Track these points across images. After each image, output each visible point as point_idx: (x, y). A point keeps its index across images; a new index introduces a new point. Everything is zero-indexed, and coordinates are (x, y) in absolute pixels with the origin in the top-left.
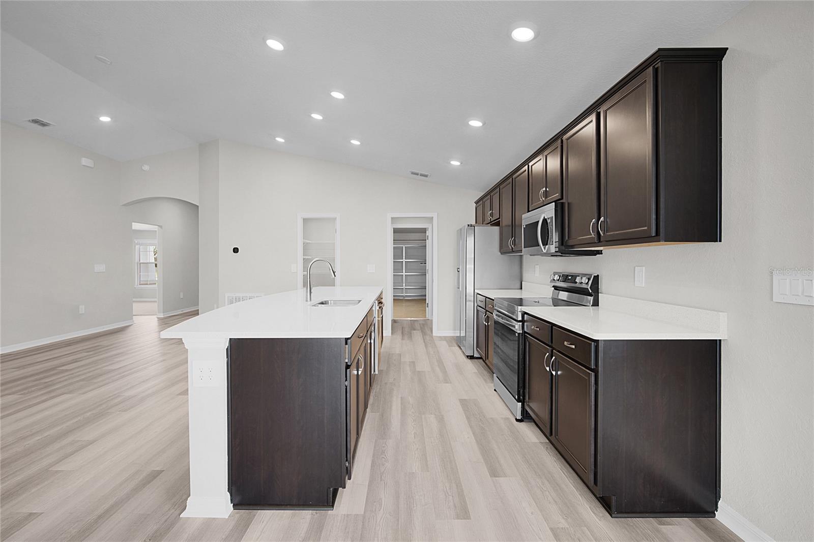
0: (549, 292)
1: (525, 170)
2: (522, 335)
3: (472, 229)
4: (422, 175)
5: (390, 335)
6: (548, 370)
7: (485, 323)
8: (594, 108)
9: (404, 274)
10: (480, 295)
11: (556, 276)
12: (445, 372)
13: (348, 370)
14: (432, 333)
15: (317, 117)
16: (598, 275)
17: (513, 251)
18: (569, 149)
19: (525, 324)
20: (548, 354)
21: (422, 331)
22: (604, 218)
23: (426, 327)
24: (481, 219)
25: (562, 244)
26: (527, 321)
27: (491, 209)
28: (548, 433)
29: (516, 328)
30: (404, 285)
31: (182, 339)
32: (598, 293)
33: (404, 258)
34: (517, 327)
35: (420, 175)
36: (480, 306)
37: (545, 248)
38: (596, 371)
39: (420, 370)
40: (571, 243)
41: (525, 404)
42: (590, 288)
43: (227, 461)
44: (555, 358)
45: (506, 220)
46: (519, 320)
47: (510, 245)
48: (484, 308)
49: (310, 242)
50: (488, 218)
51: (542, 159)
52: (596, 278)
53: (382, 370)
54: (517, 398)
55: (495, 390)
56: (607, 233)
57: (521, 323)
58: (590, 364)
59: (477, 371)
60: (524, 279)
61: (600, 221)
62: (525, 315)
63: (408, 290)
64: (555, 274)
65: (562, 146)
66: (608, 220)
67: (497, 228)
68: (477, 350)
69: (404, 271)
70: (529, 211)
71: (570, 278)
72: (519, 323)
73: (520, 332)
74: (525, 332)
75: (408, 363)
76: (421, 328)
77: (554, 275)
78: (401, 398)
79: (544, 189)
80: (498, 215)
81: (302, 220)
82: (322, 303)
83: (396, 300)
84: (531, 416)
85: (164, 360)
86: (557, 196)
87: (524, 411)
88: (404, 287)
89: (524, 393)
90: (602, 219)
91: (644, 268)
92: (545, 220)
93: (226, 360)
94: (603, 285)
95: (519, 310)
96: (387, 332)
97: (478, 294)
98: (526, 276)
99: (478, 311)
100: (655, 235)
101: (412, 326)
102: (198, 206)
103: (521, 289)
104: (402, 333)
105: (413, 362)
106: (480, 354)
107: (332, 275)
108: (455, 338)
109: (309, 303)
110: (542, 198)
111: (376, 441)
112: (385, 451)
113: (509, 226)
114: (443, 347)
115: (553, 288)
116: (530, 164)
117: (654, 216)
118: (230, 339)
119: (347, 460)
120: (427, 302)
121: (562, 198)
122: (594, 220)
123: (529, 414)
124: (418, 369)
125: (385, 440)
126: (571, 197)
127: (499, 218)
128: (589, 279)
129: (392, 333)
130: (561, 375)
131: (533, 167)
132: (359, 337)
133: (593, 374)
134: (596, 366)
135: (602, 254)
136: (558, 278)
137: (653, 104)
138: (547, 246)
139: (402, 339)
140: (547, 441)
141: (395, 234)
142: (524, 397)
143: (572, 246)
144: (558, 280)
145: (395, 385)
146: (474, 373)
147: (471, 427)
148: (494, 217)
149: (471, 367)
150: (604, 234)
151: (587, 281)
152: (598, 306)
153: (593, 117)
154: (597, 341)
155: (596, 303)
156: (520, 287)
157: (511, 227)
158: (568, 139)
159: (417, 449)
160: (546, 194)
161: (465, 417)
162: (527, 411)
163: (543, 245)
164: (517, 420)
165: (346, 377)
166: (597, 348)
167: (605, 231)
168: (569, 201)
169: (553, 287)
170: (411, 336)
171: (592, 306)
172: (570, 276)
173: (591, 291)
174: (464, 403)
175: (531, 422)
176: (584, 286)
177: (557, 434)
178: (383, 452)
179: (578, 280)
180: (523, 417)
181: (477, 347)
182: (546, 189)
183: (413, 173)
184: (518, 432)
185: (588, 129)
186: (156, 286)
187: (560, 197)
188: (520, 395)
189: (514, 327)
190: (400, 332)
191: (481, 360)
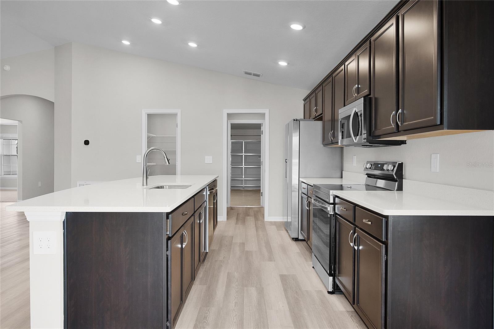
0: (363, 179)
1: (342, 70)
2: (334, 216)
3: (297, 123)
4: (255, 75)
5: (226, 220)
6: (352, 246)
7: (307, 208)
8: (394, 13)
9: (243, 166)
10: (304, 183)
11: (369, 164)
12: (270, 251)
13: (169, 241)
14: (264, 219)
15: (157, 21)
16: (402, 163)
17: (332, 143)
18: (375, 49)
19: (336, 206)
20: (352, 231)
21: (255, 217)
22: (402, 110)
23: (259, 213)
24: (308, 116)
25: (370, 135)
26: (337, 204)
27: (316, 105)
28: (351, 300)
29: (328, 210)
30: (243, 176)
31: (24, 212)
32: (403, 179)
33: (243, 152)
34: (330, 208)
35: (253, 75)
36: (304, 194)
37: (356, 139)
38: (386, 244)
39: (249, 250)
40: (377, 133)
41: (336, 277)
42: (395, 174)
43: (63, 319)
44: (357, 235)
45: (327, 116)
46: (331, 202)
47: (330, 138)
48: (307, 194)
49: (155, 136)
50: (314, 114)
51: (355, 59)
52: (401, 166)
53: (214, 250)
54: (328, 272)
55: (313, 267)
56: (404, 123)
57: (333, 206)
58: (382, 238)
59: (300, 252)
60: (345, 168)
61: (398, 113)
62: (336, 198)
63: (247, 181)
64: (368, 162)
65: (370, 47)
66: (405, 112)
67: (320, 123)
68: (301, 233)
69: (243, 164)
70: (345, 106)
71: (379, 166)
72: (330, 206)
73: (331, 213)
74: (336, 214)
75: (239, 244)
76: (255, 214)
77: (367, 164)
78: (228, 273)
79: (357, 86)
80: (321, 111)
81: (147, 115)
82: (158, 188)
83: (235, 190)
84: (340, 289)
85: (20, 240)
86: (366, 92)
87: (335, 285)
88: (243, 178)
89: (335, 267)
90: (400, 111)
91: (438, 155)
92: (356, 114)
93: (62, 231)
94: (407, 172)
95: (331, 194)
96: (222, 217)
97: (302, 182)
98: (346, 166)
99: (302, 197)
100: (439, 124)
101: (247, 212)
102: (54, 103)
103: (342, 178)
104: (237, 219)
105: (243, 244)
106: (304, 236)
107: (166, 163)
108: (284, 223)
109: (145, 187)
110: (354, 94)
111: (200, 308)
112: (207, 316)
113: (330, 120)
114: (272, 231)
115: (366, 176)
116: (346, 64)
117: (439, 107)
118: (66, 212)
119: (167, 321)
120: (261, 192)
121: (370, 94)
122: (394, 112)
123: (339, 287)
124: (247, 249)
125: (209, 308)
126: (377, 93)
127: (322, 114)
128: (394, 167)
129: (227, 219)
130: (362, 249)
131: (348, 66)
132: (183, 215)
133: (384, 246)
134: (386, 239)
135: (406, 144)
136: (370, 166)
137: (439, 8)
138: (358, 137)
139: (236, 224)
140: (353, 310)
141: (232, 130)
142: (335, 271)
143: (379, 136)
144: (370, 168)
145: (224, 262)
146: (297, 252)
147: (287, 298)
148: (318, 113)
149: (295, 248)
150: (402, 124)
151: (393, 168)
152: (402, 190)
153: (393, 21)
154: (387, 217)
155: (400, 188)
156: (340, 177)
157: (331, 122)
158: (375, 40)
159: (236, 315)
160: (358, 90)
161: (282, 289)
162: (337, 285)
163: (354, 137)
164: (329, 292)
165: (167, 247)
166: (387, 223)
167: (402, 122)
168: (376, 96)
169: (366, 174)
170: (245, 221)
171: (397, 190)
172: (379, 164)
173: (395, 177)
174: (283, 278)
175: (341, 294)
176: (390, 173)
177: (358, 302)
178: (205, 318)
179: (385, 167)
180: (334, 290)
181: (302, 230)
182: (358, 86)
183: (246, 73)
184: (328, 302)
185: (390, 31)
186: (16, 176)
187: (368, 93)
188: (332, 270)
189: (327, 208)
190: (235, 218)
191: (305, 242)
